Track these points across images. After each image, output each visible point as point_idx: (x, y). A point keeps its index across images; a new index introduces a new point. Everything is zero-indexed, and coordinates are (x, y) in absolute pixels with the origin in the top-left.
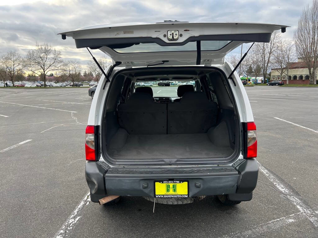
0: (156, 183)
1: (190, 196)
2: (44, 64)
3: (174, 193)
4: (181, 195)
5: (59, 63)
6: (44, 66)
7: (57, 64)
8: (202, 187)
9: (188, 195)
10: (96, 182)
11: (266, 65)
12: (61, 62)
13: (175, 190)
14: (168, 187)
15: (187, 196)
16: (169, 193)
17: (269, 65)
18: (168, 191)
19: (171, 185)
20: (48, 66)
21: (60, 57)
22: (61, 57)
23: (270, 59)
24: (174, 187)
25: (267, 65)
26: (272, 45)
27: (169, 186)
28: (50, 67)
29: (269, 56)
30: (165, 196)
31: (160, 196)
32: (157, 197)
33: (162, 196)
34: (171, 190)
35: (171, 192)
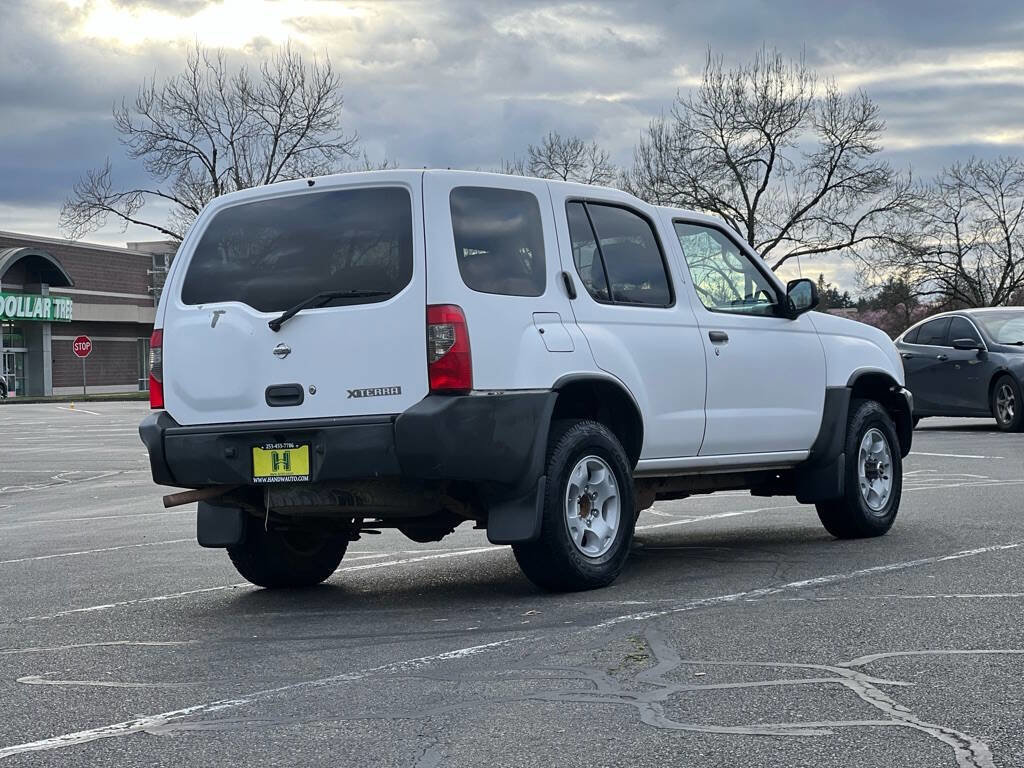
0: (255, 449)
1: (314, 479)
2: (751, 213)
3: (285, 472)
4: (298, 476)
5: (856, 191)
6: (751, 224)
7: (843, 204)
9: (311, 475)
12: (875, 181)
13: (287, 466)
14: (275, 457)
15: (307, 479)
16: (277, 473)
18: (276, 467)
19: (281, 453)
20: (783, 220)
21: (868, 150)
22: (876, 143)
24: (286, 457)
27: (277, 455)
28: (794, 232)
30: (270, 480)
31: (260, 480)
32: (255, 480)
33: (265, 480)
34: (281, 466)
35: (281, 470)
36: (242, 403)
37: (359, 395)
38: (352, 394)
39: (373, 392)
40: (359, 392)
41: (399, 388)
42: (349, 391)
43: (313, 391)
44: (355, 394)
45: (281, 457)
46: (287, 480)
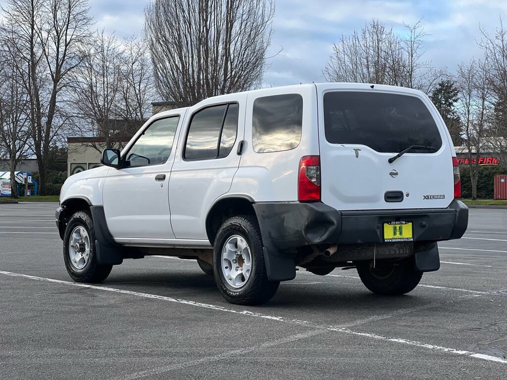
0: (385, 224)
4: (407, 238)
8: (427, 226)
9: (413, 238)
10: (335, 221)
11: (44, 120)
13: (401, 234)
14: (395, 229)
15: (412, 240)
16: (396, 237)
17: (57, 121)
18: (395, 234)
19: (398, 226)
23: (58, 98)
24: (400, 228)
25: (49, 123)
26: (62, 49)
27: (396, 227)
29: (55, 87)
30: (393, 241)
31: (388, 241)
32: (386, 241)
33: (391, 241)
34: (398, 233)
35: (398, 235)
36: (374, 199)
37: (428, 198)
38: (425, 197)
39: (434, 197)
40: (428, 196)
41: (444, 196)
42: (424, 196)
43: (407, 195)
44: (427, 197)
45: (398, 228)
46: (402, 240)
